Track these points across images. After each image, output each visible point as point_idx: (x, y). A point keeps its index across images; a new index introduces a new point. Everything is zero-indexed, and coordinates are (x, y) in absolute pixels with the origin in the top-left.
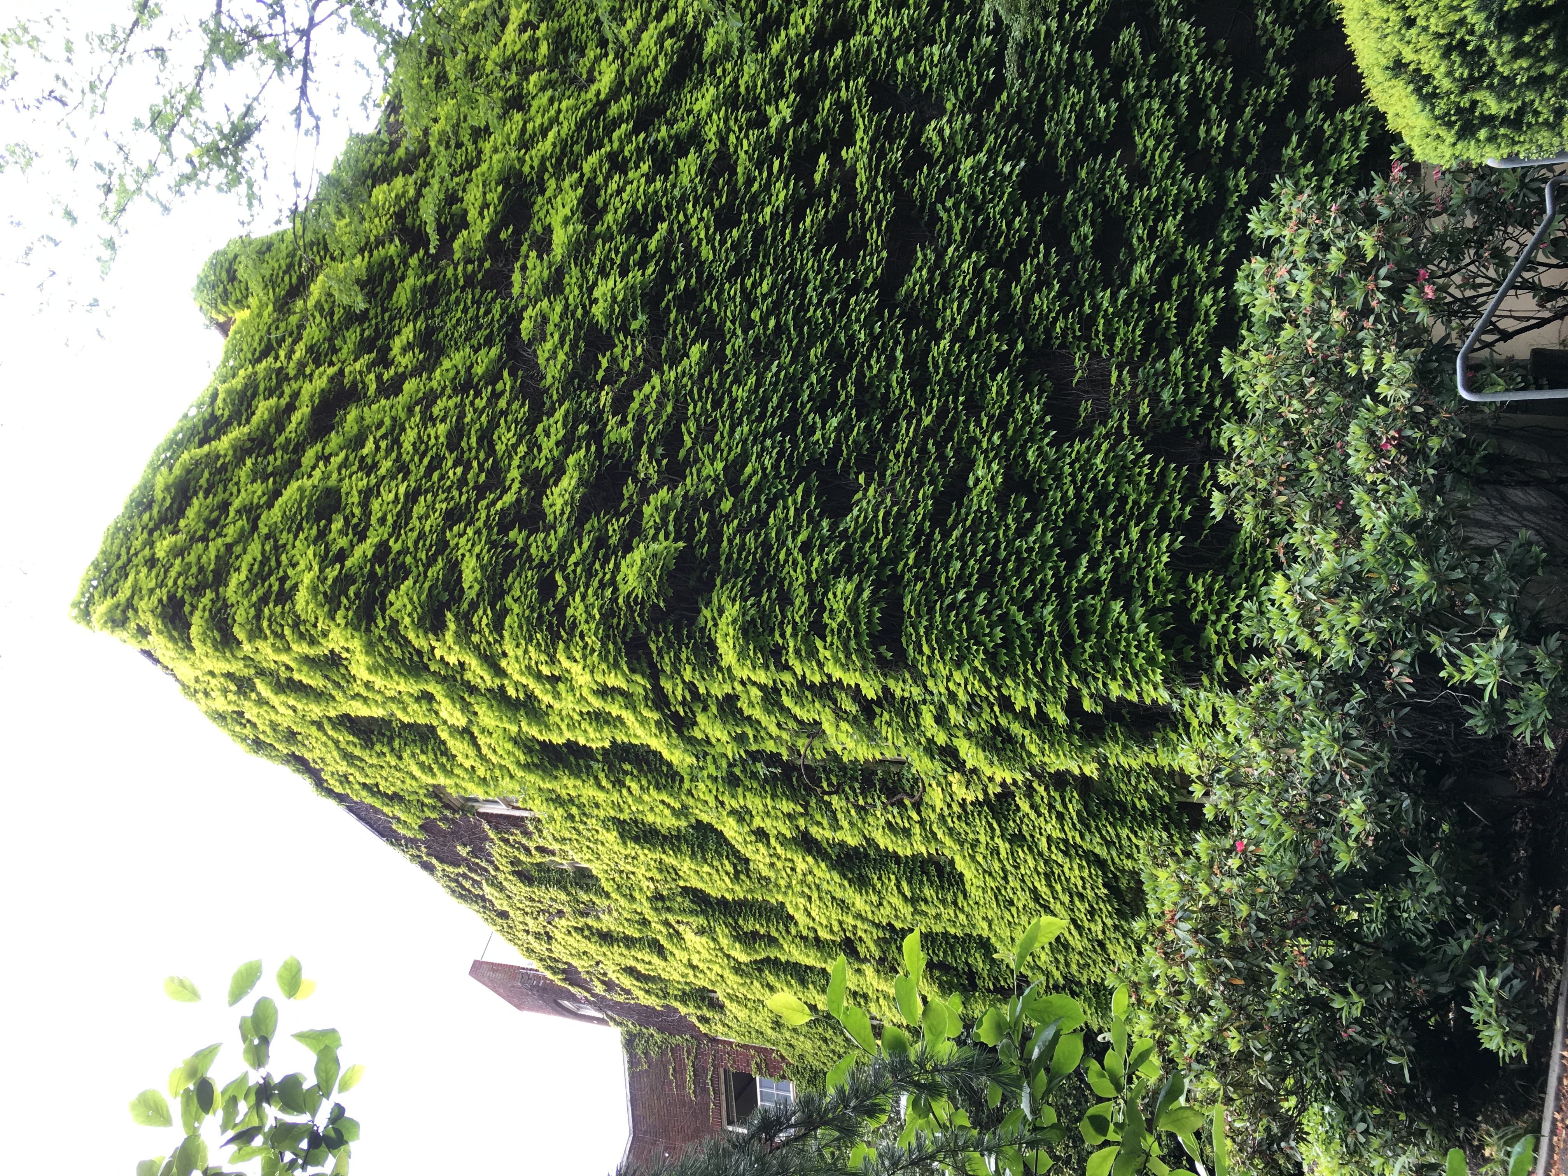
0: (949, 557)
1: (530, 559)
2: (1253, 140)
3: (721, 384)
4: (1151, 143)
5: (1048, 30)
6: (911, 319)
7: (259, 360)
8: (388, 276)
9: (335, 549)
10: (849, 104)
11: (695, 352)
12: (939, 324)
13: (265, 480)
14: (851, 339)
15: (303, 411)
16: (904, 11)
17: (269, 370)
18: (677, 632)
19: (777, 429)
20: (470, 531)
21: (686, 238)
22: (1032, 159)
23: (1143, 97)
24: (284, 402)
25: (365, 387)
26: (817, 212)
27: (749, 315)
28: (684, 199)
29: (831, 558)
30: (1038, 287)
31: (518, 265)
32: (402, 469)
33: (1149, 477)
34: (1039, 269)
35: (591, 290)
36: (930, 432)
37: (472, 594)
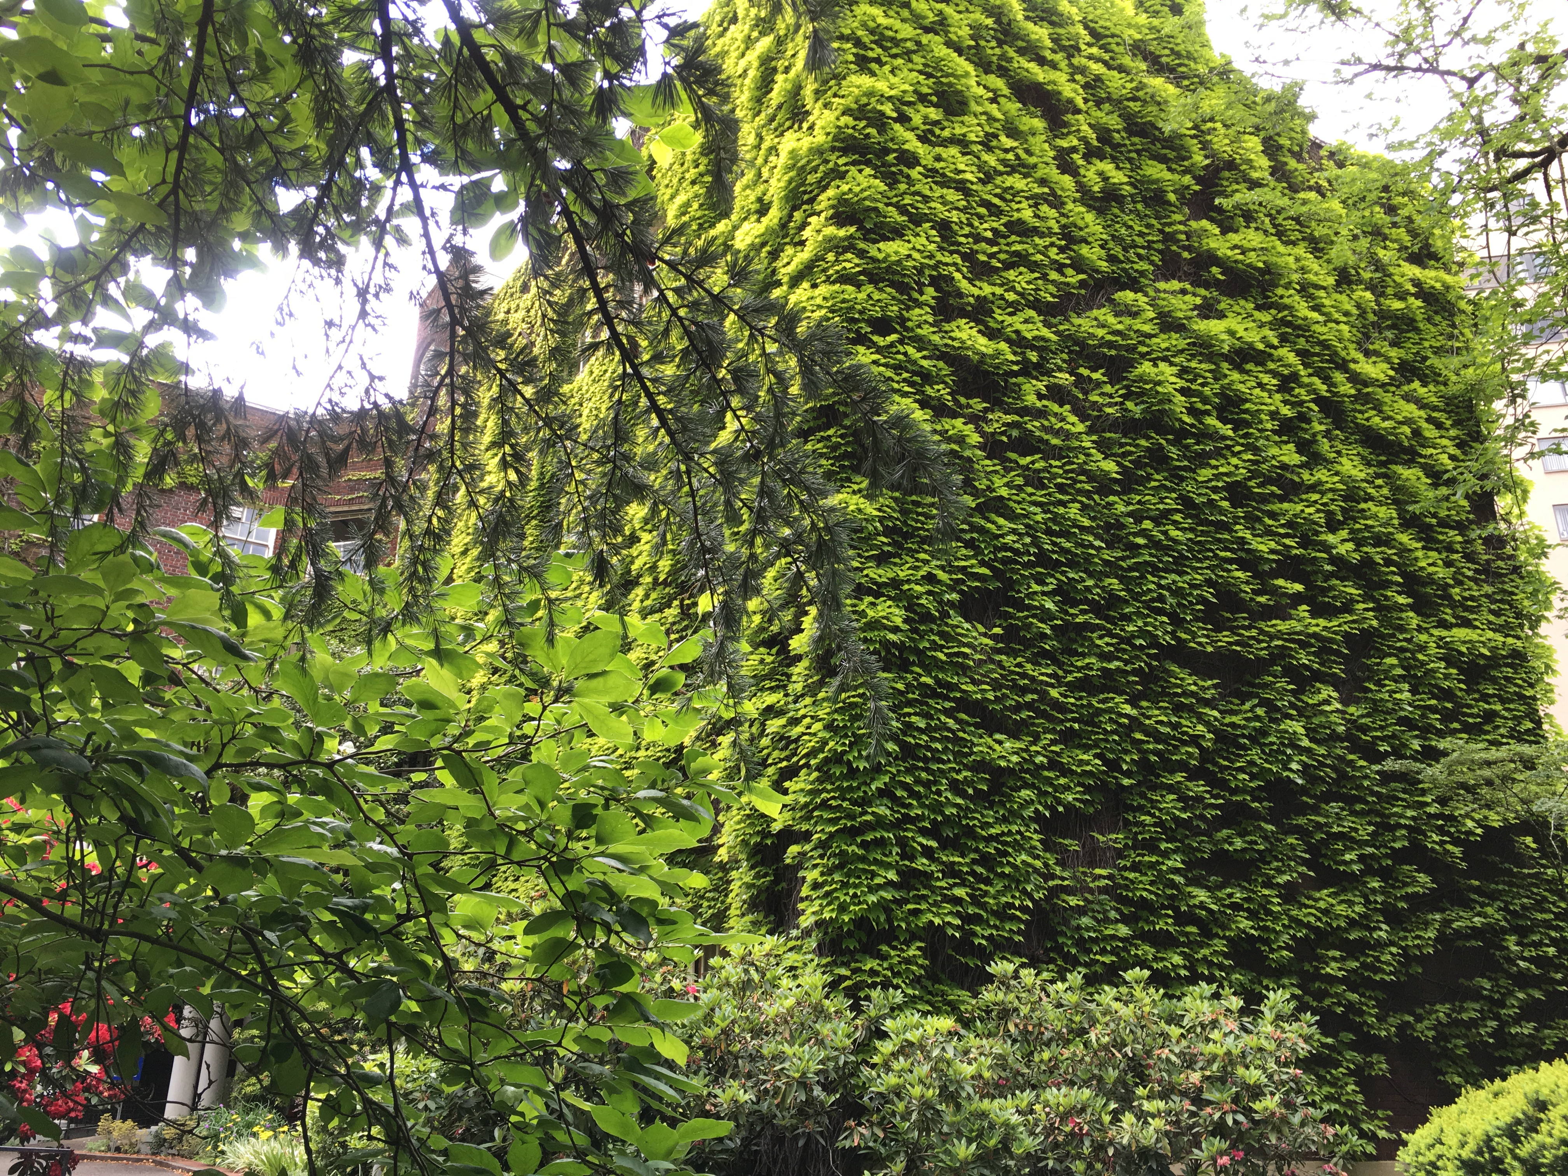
0: (927, 716)
1: (908, 308)
2: (1327, 1002)
3: (1080, 492)
4: (1322, 905)
5: (1427, 804)
6: (1148, 677)
7: (1086, 27)
8: (1172, 155)
9: (909, 111)
10: (1350, 612)
11: (1110, 466)
12: (1144, 704)
13: (972, 37)
14: (1128, 618)
15: (1040, 74)
16: (1443, 664)
17: (1077, 36)
18: (845, 456)
19: (1040, 548)
20: (932, 247)
21: (1218, 453)
22: (1303, 790)
23: (1365, 897)
24: (1048, 55)
25: (1064, 136)
26: (1247, 583)
27: (1148, 518)
28: (1256, 450)
29: (923, 601)
30: (1182, 798)
31: (1188, 287)
32: (988, 177)
33: (1011, 906)
34: (1199, 799)
35: (1165, 359)
36: (1044, 695)
37: (873, 252)
